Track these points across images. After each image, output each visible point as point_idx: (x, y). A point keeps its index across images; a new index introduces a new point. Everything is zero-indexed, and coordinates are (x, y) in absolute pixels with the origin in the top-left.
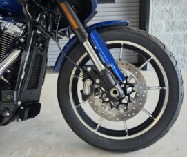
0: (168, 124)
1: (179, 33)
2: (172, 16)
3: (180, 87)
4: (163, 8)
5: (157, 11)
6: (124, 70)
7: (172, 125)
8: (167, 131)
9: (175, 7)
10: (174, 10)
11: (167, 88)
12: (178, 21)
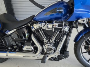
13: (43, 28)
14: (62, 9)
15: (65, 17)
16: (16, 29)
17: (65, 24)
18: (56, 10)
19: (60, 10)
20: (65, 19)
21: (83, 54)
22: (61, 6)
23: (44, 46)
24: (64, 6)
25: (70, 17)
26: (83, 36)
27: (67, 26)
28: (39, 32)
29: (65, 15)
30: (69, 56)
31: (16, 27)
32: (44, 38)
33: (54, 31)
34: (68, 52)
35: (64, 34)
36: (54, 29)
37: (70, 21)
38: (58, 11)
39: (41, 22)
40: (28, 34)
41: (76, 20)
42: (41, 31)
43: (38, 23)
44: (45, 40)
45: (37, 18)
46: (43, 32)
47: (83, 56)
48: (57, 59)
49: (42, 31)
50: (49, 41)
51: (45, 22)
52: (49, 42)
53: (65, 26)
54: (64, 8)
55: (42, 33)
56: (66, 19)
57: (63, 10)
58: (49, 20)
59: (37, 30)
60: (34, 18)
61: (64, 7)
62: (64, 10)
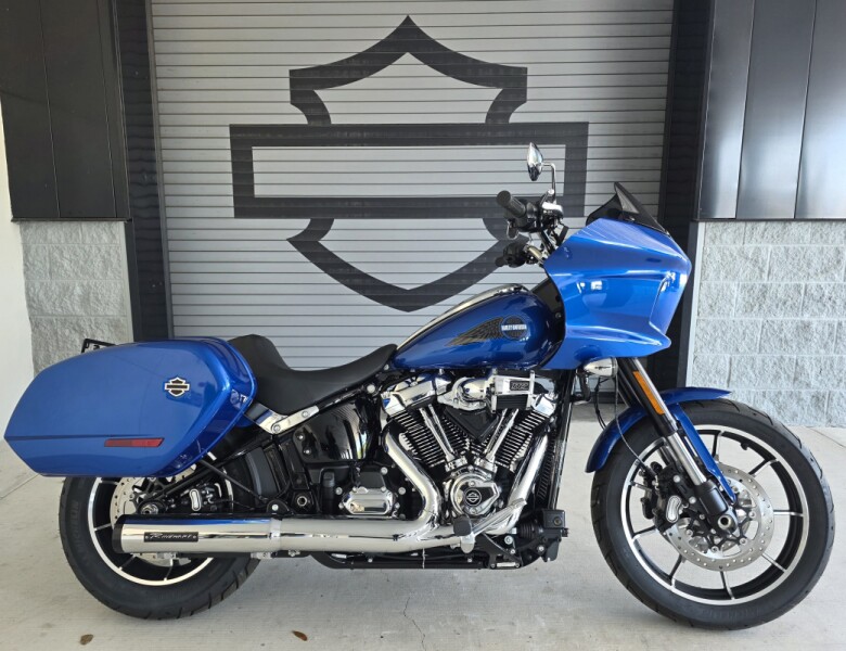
0: (810, 580)
1: (780, 317)
2: (762, 271)
3: (830, 515)
4: (734, 248)
5: (718, 258)
6: (733, 480)
7: (816, 581)
8: (807, 592)
9: (771, 247)
10: (765, 256)
11: (806, 515)
12: (779, 284)
13: (441, 400)
14: (522, 323)
15: (535, 353)
16: (317, 404)
17: (536, 385)
18: (497, 324)
19: (516, 327)
20: (534, 360)
21: (637, 537)
22: (516, 311)
23: (447, 485)
24: (529, 311)
25: (555, 351)
26: (621, 439)
27: (547, 392)
28: (421, 420)
29: (533, 344)
30: (565, 534)
31: (318, 399)
32: (445, 451)
33: (494, 407)
34: (561, 511)
35: (538, 432)
36: (494, 399)
37: (559, 371)
38: (505, 328)
39: (431, 374)
40: (364, 437)
41: (579, 363)
42: (430, 415)
43: (419, 379)
44: (449, 457)
45: (411, 358)
46: (438, 422)
47: (640, 551)
48: (513, 551)
49: (436, 417)
50: (471, 462)
51: (446, 376)
52: (471, 468)
53: (539, 390)
54: (529, 319)
55: (436, 426)
56: (538, 359)
57: (524, 327)
58: (469, 363)
59: (413, 412)
60: (399, 357)
61: (529, 315)
62: (529, 325)
